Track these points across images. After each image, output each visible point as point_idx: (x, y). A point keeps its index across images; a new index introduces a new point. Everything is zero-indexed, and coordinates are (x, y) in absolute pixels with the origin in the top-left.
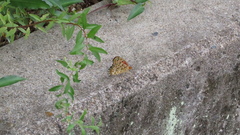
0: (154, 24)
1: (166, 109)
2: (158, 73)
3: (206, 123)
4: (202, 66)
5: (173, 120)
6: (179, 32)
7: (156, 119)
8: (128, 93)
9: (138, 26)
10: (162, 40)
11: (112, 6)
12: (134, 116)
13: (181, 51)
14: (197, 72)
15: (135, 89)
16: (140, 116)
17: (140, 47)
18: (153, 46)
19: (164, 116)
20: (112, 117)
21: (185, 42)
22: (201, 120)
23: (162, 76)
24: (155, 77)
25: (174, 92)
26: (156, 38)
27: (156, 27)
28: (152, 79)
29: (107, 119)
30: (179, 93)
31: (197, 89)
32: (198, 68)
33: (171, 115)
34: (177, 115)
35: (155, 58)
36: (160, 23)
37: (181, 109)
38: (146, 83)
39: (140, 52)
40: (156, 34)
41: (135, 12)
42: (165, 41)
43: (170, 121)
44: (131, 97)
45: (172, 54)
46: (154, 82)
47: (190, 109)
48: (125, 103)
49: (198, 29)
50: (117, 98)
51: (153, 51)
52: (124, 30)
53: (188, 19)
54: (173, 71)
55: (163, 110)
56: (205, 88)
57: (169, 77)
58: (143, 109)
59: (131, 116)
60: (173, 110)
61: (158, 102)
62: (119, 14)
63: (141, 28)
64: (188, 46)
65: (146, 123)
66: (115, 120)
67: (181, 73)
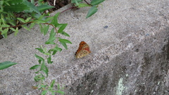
0: (104, 20)
1: (116, 80)
2: (109, 55)
3: (144, 88)
4: (140, 49)
5: (120, 87)
6: (122, 25)
7: (109, 87)
8: (89, 70)
9: (94, 22)
10: (111, 31)
11: (74, 8)
12: (94, 86)
13: (125, 38)
14: (137, 53)
15: (94, 67)
16: (98, 85)
17: (95, 37)
18: (105, 36)
19: (114, 85)
20: (78, 88)
21: (128, 32)
22: (140, 87)
23: (112, 57)
24: (108, 58)
25: (121, 68)
26: (107, 30)
27: (106, 22)
28: (105, 60)
29: (75, 89)
30: (124, 68)
31: (137, 65)
32: (137, 50)
33: (119, 84)
34: (124, 83)
35: (107, 44)
36: (109, 19)
37: (126, 79)
38: (101, 62)
39: (96, 40)
40: (106, 27)
41: (91, 12)
42: (113, 32)
43: (119, 88)
44: (91, 73)
45: (118, 41)
46: (107, 62)
47: (133, 79)
48: (87, 77)
49: (136, 22)
50: (82, 74)
51: (105, 39)
52: (84, 25)
53: (129, 16)
54: (120, 53)
55: (114, 81)
56: (142, 63)
57: (117, 58)
58: (100, 81)
59: (91, 86)
60: (121, 81)
61: (110, 76)
62: (80, 14)
63: (96, 23)
64: (130, 35)
65: (102, 90)
66: (80, 89)
67: (125, 54)
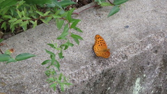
0: (126, 20)
1: (133, 79)
2: (128, 54)
3: (160, 89)
4: (159, 50)
5: (137, 86)
6: (143, 26)
7: (126, 86)
8: (107, 67)
9: (115, 21)
11: (97, 7)
12: (111, 83)
13: (145, 39)
14: (155, 54)
15: (112, 64)
16: (115, 83)
17: (116, 35)
18: (125, 35)
19: (131, 84)
20: (95, 84)
21: (147, 33)
22: (157, 88)
23: (131, 56)
24: (126, 57)
25: (139, 68)
26: (128, 29)
27: (128, 22)
28: (124, 58)
29: (92, 85)
30: (142, 68)
31: (155, 66)
32: (156, 52)
33: (136, 83)
34: (141, 83)
35: (126, 44)
36: (130, 19)
37: (143, 80)
38: (119, 61)
39: (116, 39)
40: (127, 27)
41: (113, 11)
42: (133, 32)
43: (136, 88)
44: (109, 70)
45: (138, 41)
46: (125, 61)
47: (150, 80)
48: (105, 74)
49: (157, 24)
50: (99, 70)
51: (125, 38)
52: (105, 24)
53: (150, 17)
54: (139, 53)
55: (131, 80)
56: (161, 65)
57: (136, 57)
58: (117, 79)
59: (108, 84)
60: (138, 80)
61: (128, 74)
62: (102, 13)
63: (117, 23)
64: (150, 36)
65: (119, 88)
66: (97, 85)
67: (144, 55)
